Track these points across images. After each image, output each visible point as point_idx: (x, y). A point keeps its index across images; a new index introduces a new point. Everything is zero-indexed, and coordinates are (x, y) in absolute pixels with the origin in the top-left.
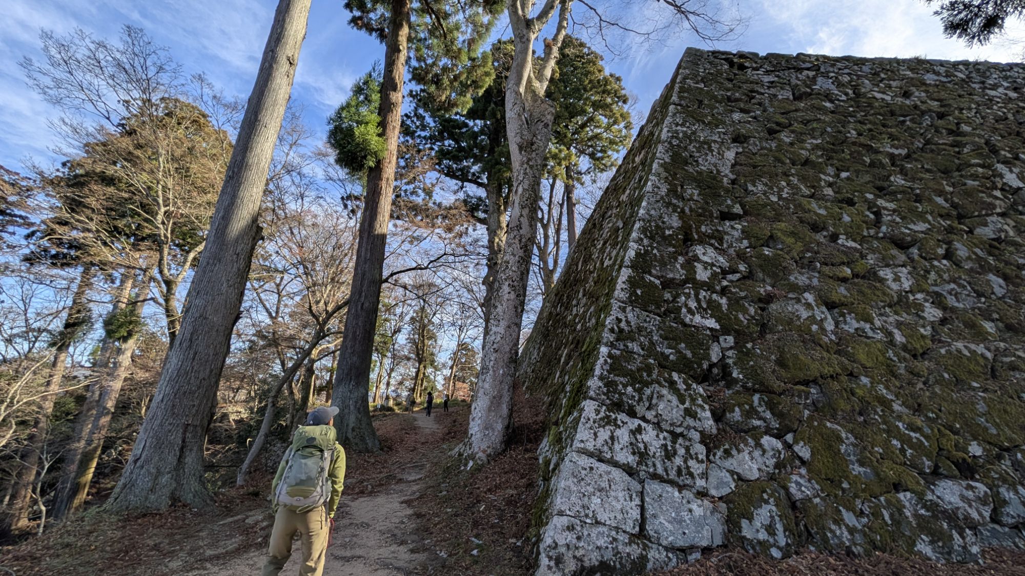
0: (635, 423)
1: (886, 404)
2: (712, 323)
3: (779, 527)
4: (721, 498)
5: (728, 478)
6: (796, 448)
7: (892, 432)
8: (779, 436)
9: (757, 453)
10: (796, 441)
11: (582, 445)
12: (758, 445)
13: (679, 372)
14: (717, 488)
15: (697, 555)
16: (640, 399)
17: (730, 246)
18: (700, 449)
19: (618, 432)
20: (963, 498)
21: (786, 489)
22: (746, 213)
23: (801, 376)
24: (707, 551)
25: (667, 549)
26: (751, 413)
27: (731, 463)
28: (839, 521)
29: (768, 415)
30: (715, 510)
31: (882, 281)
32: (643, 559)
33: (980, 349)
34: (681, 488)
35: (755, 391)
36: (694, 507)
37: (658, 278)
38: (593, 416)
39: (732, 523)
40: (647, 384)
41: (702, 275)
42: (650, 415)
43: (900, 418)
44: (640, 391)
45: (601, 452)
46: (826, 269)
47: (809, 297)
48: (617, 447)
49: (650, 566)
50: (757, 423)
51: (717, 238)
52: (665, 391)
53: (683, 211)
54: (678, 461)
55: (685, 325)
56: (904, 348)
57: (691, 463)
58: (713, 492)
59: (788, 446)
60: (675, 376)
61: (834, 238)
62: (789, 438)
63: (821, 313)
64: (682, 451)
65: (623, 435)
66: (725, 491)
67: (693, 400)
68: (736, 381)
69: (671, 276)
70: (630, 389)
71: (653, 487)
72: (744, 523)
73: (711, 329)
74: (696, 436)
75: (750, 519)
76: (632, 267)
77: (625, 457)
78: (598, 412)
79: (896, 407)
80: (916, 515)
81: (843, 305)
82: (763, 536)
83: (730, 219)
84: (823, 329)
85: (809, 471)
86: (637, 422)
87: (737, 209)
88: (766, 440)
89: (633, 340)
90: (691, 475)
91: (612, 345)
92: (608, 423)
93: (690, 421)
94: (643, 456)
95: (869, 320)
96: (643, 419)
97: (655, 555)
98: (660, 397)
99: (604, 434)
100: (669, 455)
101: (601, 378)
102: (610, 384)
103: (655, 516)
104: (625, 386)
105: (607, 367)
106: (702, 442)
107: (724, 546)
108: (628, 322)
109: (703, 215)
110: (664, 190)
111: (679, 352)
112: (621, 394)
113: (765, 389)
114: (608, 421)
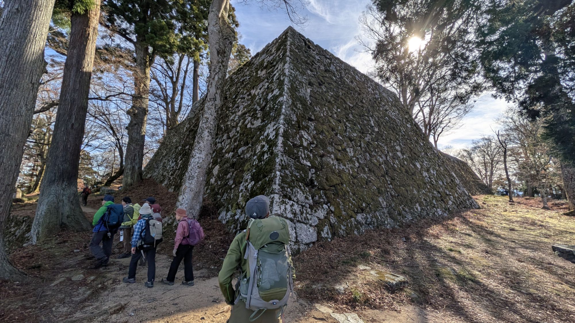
0: (291, 202)
1: (348, 192)
2: (309, 164)
3: (329, 232)
4: (315, 226)
5: (317, 219)
6: (331, 208)
7: (349, 201)
8: (326, 204)
9: (323, 210)
10: (331, 206)
11: (276, 212)
12: (323, 208)
13: (302, 183)
14: (314, 223)
15: (312, 245)
16: (292, 193)
17: (311, 133)
18: (309, 210)
19: (287, 206)
20: (362, 218)
21: (330, 221)
22: (315, 120)
23: (332, 184)
24: (314, 243)
25: (304, 245)
26: (320, 197)
27: (316, 214)
28: (341, 228)
29: (324, 197)
30: (315, 230)
31: (347, 152)
32: (299, 249)
33: (365, 176)
34: (306, 224)
35: (321, 189)
36: (310, 230)
37: (291, 143)
38: (278, 200)
39: (319, 233)
40: (294, 187)
41: (305, 144)
42: (295, 199)
43: (351, 197)
44: (292, 190)
45: (283, 214)
46: (336, 146)
47: (333, 156)
48: (287, 212)
49: (301, 251)
50: (322, 200)
51: (307, 128)
52: (299, 190)
53: (297, 114)
54: (304, 215)
55: (301, 164)
56: (352, 175)
57: (308, 215)
58: (313, 224)
59: (329, 207)
60: (300, 184)
61: (336, 134)
62: (329, 204)
63: (335, 162)
64: (305, 212)
65: (288, 207)
66: (316, 223)
67: (306, 193)
68: (316, 186)
69: (296, 143)
70: (289, 189)
71: (298, 225)
72: (322, 232)
73: (309, 166)
74: (308, 206)
75: (323, 231)
76: (283, 137)
77: (290, 215)
78: (279, 199)
79: (351, 194)
80: (355, 224)
81: (340, 160)
82: (326, 236)
83: (311, 121)
84: (335, 168)
85: (334, 215)
86: (292, 202)
87: (313, 117)
88: (325, 206)
89: (287, 169)
90: (308, 219)
91: (280, 171)
92: (283, 203)
93: (307, 201)
94: (295, 214)
95: (345, 166)
96: (293, 201)
97: (302, 247)
98: (298, 192)
99: (283, 207)
100: (302, 213)
101: (279, 185)
102: (282, 187)
103: (300, 235)
104: (287, 188)
105: (280, 180)
106: (309, 208)
107: (317, 241)
108: (285, 161)
109: (304, 117)
110: (290, 102)
111: (300, 175)
112: (286, 191)
113: (324, 189)
114: (283, 202)
